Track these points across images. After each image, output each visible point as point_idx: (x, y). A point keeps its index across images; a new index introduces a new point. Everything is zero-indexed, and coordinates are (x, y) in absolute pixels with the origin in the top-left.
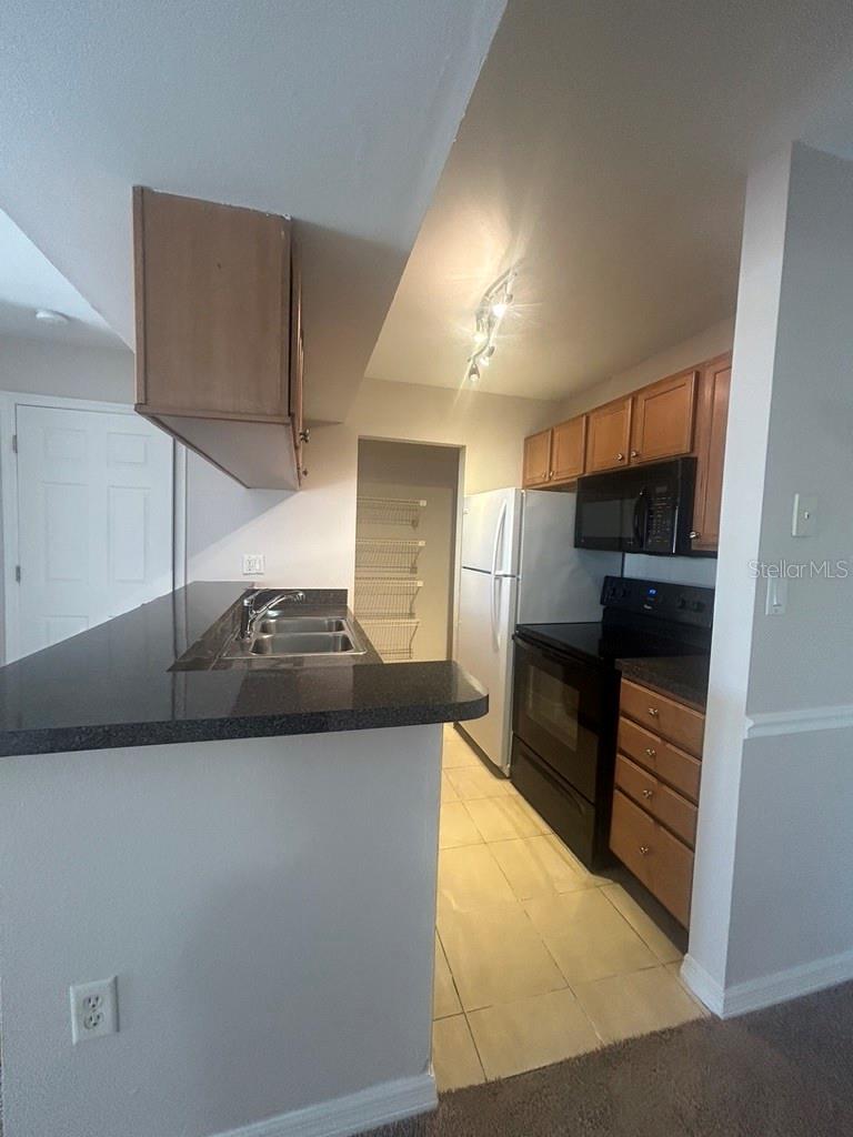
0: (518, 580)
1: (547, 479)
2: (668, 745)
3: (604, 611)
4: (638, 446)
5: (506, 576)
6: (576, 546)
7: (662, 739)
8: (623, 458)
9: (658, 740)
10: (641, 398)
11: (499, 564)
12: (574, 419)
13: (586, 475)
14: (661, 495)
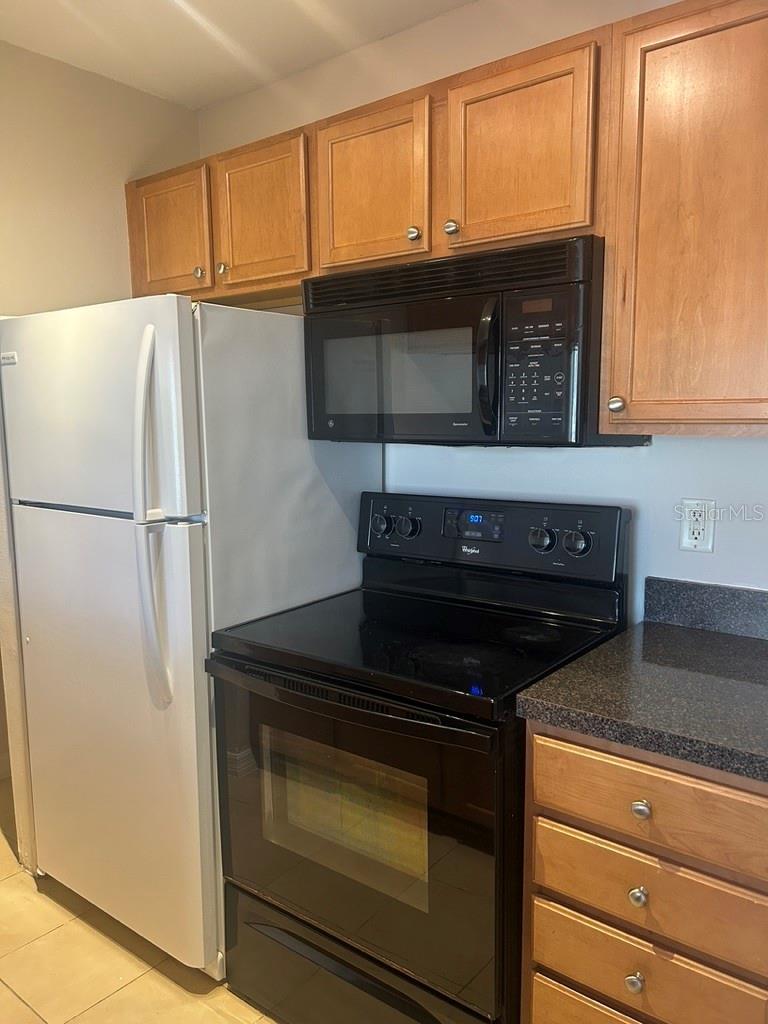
0: (204, 525)
1: (208, 282)
2: (683, 873)
3: (365, 562)
4: (453, 210)
5: (173, 520)
6: (310, 438)
7: (661, 858)
8: (418, 237)
9: (651, 862)
10: (456, 99)
11: (153, 491)
12: (268, 143)
13: (315, 274)
14: (535, 318)
